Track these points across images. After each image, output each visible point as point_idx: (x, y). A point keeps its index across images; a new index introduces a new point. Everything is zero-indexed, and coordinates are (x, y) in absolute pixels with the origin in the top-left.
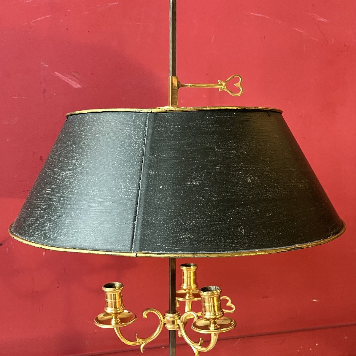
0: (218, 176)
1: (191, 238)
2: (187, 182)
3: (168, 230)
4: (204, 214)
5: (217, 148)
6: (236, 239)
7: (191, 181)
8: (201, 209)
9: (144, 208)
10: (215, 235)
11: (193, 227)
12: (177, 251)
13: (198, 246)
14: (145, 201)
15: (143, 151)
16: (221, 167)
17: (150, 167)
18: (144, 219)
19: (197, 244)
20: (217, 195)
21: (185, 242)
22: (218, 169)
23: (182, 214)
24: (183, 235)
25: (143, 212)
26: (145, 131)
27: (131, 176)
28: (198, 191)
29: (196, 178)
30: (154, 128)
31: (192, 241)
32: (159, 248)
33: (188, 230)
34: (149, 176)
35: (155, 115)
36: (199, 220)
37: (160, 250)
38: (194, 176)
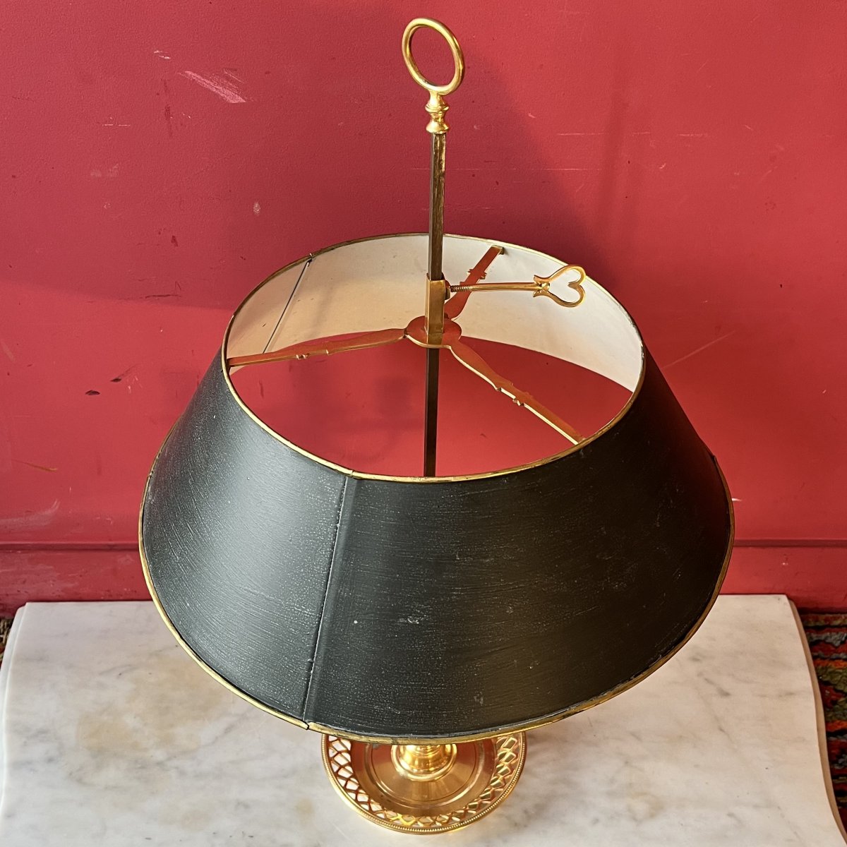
0: (453, 609)
1: (394, 714)
2: (399, 618)
3: (358, 696)
4: (419, 675)
5: (460, 556)
6: (466, 714)
7: (406, 618)
8: (416, 666)
9: (325, 653)
10: (433, 708)
11: (399, 696)
12: (369, 730)
13: (402, 726)
14: (329, 641)
15: (333, 548)
16: (462, 591)
17: (341, 581)
18: (324, 671)
19: (401, 722)
20: (447, 641)
21: (383, 719)
22: (455, 595)
23: (383, 672)
24: (381, 707)
25: (324, 660)
26: (340, 510)
27: (310, 589)
28: (415, 635)
29: (415, 612)
30: (355, 511)
31: (395, 718)
32: (342, 723)
33: (390, 700)
34: (338, 599)
35: (358, 483)
36: (410, 685)
37: (344, 727)
38: (412, 609)
